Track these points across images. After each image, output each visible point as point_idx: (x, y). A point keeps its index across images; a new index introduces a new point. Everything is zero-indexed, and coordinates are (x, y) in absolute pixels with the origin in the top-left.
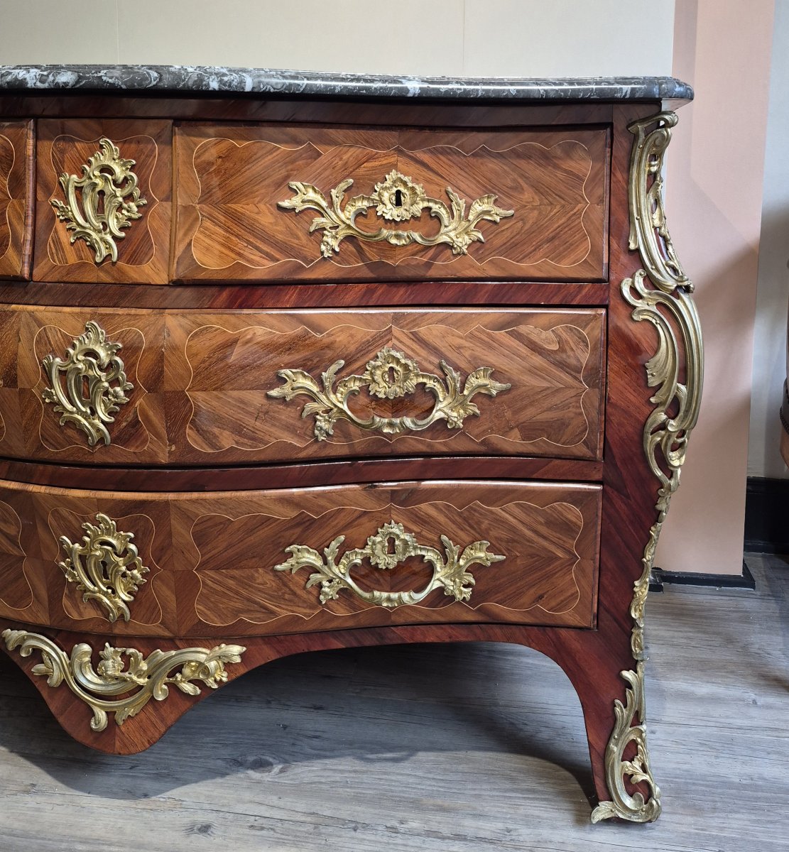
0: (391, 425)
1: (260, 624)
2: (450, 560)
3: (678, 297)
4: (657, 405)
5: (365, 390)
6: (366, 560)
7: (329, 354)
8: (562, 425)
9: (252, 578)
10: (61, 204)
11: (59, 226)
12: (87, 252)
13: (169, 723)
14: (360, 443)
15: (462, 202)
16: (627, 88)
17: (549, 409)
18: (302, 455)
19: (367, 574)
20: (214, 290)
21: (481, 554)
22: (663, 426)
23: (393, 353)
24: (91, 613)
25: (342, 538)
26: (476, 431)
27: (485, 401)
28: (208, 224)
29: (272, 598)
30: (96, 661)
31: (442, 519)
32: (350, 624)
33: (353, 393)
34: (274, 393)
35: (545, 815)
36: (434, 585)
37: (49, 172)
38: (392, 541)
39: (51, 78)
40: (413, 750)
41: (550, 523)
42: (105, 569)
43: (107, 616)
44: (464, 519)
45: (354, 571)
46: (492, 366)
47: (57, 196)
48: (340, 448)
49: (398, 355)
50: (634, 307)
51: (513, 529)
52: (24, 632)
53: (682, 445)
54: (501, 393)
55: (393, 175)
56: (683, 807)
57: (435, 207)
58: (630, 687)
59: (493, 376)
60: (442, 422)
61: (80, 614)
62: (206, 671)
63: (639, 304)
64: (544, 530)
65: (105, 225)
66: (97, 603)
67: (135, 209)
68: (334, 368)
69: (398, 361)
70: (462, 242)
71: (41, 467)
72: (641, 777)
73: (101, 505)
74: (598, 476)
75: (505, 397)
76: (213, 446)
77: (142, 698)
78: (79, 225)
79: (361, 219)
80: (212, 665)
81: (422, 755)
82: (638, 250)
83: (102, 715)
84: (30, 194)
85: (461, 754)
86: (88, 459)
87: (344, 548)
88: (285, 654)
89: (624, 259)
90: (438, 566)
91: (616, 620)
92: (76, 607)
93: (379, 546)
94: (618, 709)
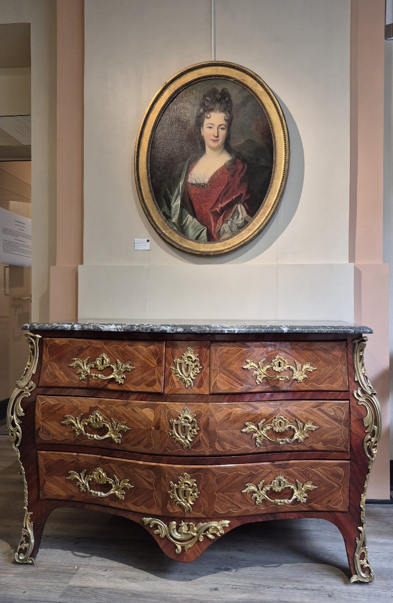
0: (282, 441)
1: (236, 512)
2: (299, 488)
3: (372, 397)
4: (367, 433)
5: (272, 429)
6: (271, 489)
7: (260, 417)
8: (337, 440)
9: (234, 495)
10: (174, 368)
11: (173, 375)
12: (183, 384)
13: (203, 550)
14: (270, 448)
15: (300, 365)
16: (352, 331)
17: (332, 435)
18: (251, 452)
19: (272, 493)
20: (224, 396)
21: (309, 486)
22: (370, 440)
23: (281, 416)
24: (178, 510)
25: (264, 481)
26: (308, 443)
27: (311, 432)
28: (221, 374)
29: (240, 502)
30: (178, 528)
31: (296, 474)
32: (265, 512)
33: (268, 430)
34: (244, 430)
35: (334, 582)
36: (294, 497)
37: (169, 358)
38: (280, 482)
39: (175, 330)
40: (281, 563)
41: (332, 475)
42: (185, 493)
43: (184, 511)
44: (304, 474)
45: (267, 492)
46: (313, 420)
47: (173, 366)
48: (263, 449)
49: (282, 417)
50: (358, 400)
51: (320, 477)
52: (151, 518)
53: (376, 446)
54: (316, 430)
55: (278, 357)
56: (380, 578)
57: (291, 367)
58: (361, 533)
59: (313, 424)
60: (297, 440)
61: (174, 510)
62: (218, 530)
63: (360, 399)
64: (329, 477)
65: (189, 375)
66: (180, 506)
67: (198, 370)
68: (262, 422)
69: (282, 419)
70: (301, 378)
71: (165, 457)
72: (367, 565)
73: (186, 470)
74: (348, 458)
75: (317, 431)
76: (224, 449)
77: (194, 540)
78: (180, 375)
79: (268, 371)
80: (219, 527)
81: (284, 565)
82: (358, 381)
83: (179, 547)
84: (164, 365)
85: (299, 564)
86: (183, 454)
87: (264, 484)
88: (244, 524)
89: (353, 384)
90: (295, 491)
91: (355, 509)
92: (172, 508)
93: (276, 484)
94: (357, 541)
